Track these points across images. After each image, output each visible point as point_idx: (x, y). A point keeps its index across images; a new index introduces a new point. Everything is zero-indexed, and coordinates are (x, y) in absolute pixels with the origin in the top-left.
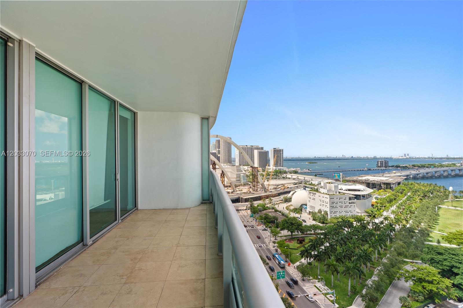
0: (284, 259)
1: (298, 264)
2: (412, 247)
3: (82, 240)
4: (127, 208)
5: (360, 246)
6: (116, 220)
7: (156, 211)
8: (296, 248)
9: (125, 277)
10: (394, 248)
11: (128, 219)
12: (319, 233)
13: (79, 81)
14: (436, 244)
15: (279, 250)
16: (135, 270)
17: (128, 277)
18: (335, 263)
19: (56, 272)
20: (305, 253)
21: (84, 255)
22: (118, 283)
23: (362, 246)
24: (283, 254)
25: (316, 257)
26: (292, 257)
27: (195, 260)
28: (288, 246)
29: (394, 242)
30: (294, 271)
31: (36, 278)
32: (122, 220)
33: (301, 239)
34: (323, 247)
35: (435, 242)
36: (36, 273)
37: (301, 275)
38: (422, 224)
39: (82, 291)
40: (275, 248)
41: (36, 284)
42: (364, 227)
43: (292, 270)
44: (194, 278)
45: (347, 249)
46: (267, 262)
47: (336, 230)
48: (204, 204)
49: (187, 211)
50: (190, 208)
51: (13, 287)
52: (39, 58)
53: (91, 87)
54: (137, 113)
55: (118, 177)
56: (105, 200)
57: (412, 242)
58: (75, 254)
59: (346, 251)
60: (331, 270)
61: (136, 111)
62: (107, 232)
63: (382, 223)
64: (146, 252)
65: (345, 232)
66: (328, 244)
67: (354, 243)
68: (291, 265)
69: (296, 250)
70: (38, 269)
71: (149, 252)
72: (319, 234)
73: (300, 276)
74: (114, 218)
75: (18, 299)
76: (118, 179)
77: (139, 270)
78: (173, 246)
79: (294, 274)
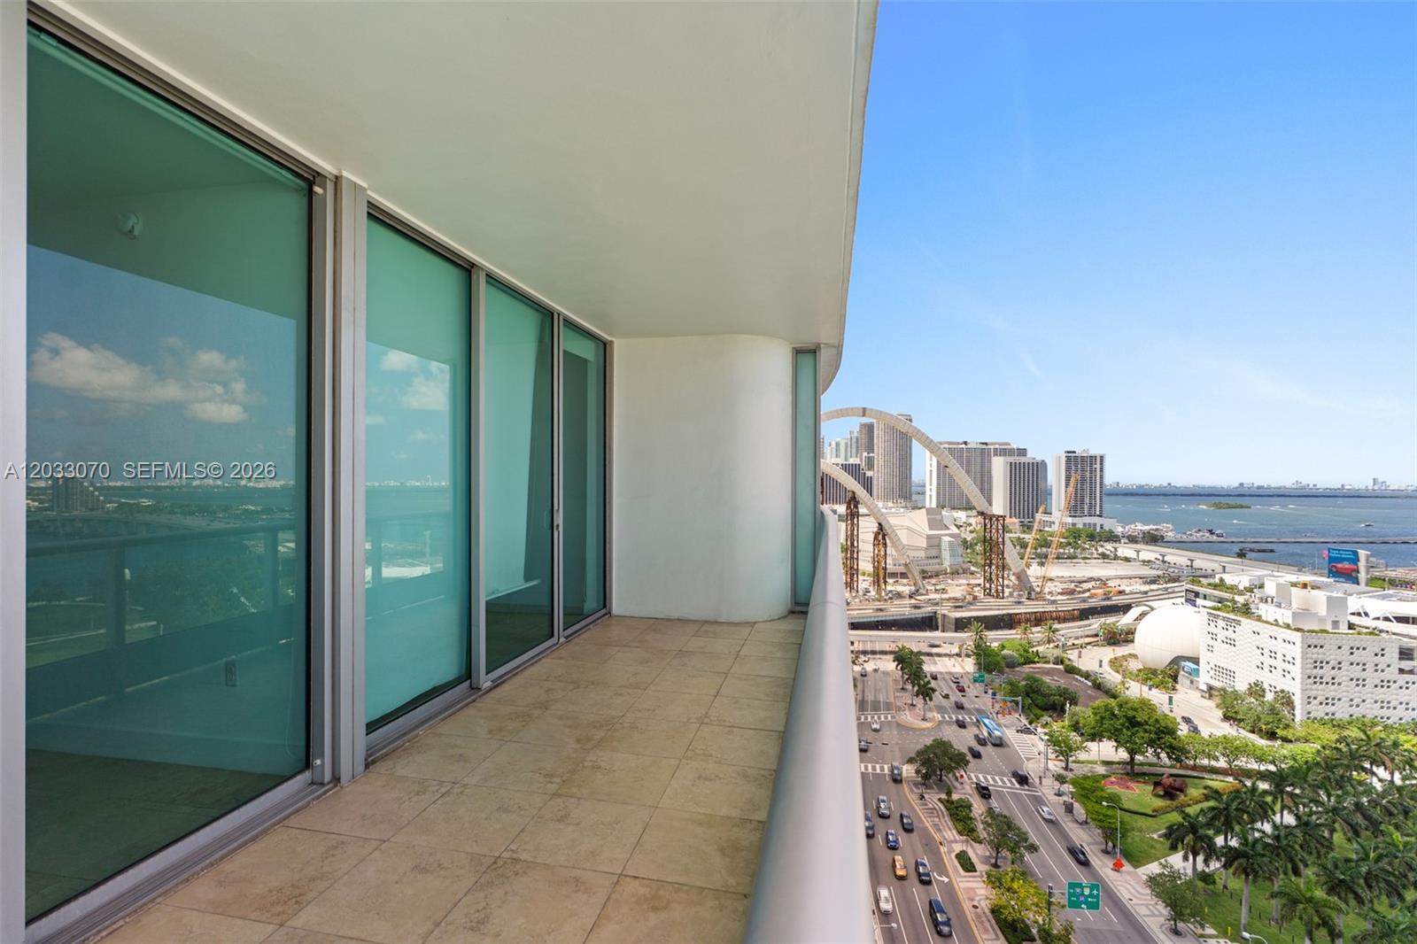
0: (1097, 843)
1: (1154, 868)
3: (469, 677)
4: (583, 606)
6: (553, 636)
7: (656, 624)
8: (1150, 813)
9: (557, 780)
11: (585, 636)
12: (1252, 770)
13: (465, 266)
15: (1079, 809)
16: (583, 766)
17: (564, 781)
18: (1319, 894)
19: (409, 741)
20: (1186, 836)
21: (469, 711)
22: (540, 791)
24: (1092, 824)
25: (1231, 857)
26: (1129, 840)
27: (746, 768)
28: (1114, 800)
30: (1137, 891)
31: (367, 746)
32: (566, 638)
33: (1167, 781)
34: (1267, 828)
36: (367, 734)
37: (1166, 912)
39: (457, 794)
40: (1065, 798)
41: (366, 760)
43: (1128, 886)
44: (735, 813)
45: (1380, 851)
46: (1030, 841)
47: (1330, 768)
48: (797, 616)
49: (745, 631)
50: (755, 623)
51: (322, 756)
52: (377, 216)
53: (492, 279)
54: (612, 342)
55: (559, 519)
56: (527, 579)
58: (453, 705)
59: (1379, 859)
60: (1301, 918)
61: (610, 339)
62: (529, 663)
64: (617, 726)
65: (1378, 784)
66: (1289, 820)
68: (1127, 867)
69: (1150, 819)
70: (372, 727)
71: (624, 727)
72: (1248, 774)
73: (1161, 914)
74: (546, 631)
75: (331, 785)
76: (558, 526)
77: (593, 767)
78: (691, 721)
79: (1135, 901)
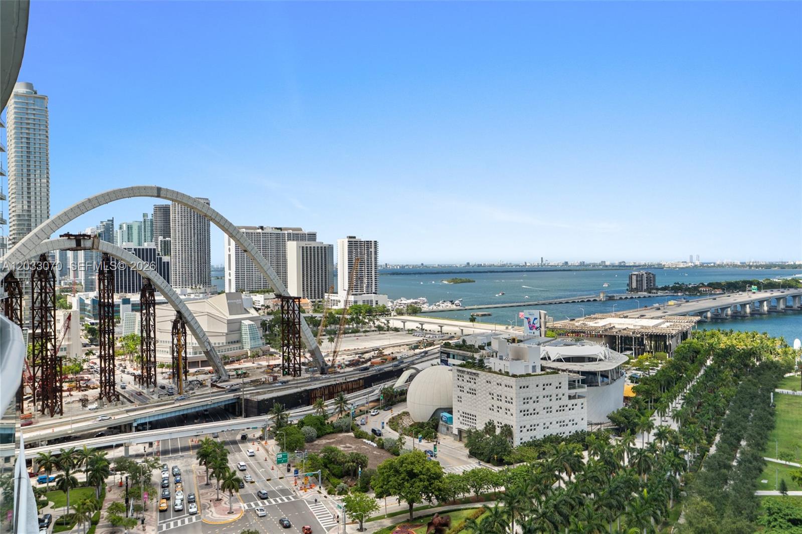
2: (729, 511)
5: (604, 523)
10: (687, 517)
12: (492, 494)
14: (776, 493)
23: (609, 522)
29: (686, 499)
35: (775, 489)
38: (743, 443)
42: (610, 463)
47: (539, 481)
57: (726, 496)
63: (652, 448)
65: (563, 486)
67: (590, 517)
72: (490, 498)
